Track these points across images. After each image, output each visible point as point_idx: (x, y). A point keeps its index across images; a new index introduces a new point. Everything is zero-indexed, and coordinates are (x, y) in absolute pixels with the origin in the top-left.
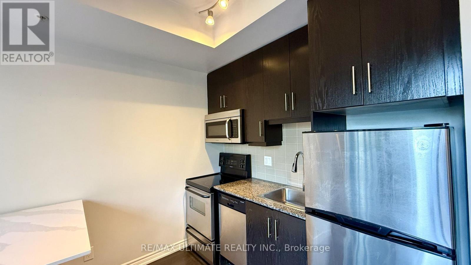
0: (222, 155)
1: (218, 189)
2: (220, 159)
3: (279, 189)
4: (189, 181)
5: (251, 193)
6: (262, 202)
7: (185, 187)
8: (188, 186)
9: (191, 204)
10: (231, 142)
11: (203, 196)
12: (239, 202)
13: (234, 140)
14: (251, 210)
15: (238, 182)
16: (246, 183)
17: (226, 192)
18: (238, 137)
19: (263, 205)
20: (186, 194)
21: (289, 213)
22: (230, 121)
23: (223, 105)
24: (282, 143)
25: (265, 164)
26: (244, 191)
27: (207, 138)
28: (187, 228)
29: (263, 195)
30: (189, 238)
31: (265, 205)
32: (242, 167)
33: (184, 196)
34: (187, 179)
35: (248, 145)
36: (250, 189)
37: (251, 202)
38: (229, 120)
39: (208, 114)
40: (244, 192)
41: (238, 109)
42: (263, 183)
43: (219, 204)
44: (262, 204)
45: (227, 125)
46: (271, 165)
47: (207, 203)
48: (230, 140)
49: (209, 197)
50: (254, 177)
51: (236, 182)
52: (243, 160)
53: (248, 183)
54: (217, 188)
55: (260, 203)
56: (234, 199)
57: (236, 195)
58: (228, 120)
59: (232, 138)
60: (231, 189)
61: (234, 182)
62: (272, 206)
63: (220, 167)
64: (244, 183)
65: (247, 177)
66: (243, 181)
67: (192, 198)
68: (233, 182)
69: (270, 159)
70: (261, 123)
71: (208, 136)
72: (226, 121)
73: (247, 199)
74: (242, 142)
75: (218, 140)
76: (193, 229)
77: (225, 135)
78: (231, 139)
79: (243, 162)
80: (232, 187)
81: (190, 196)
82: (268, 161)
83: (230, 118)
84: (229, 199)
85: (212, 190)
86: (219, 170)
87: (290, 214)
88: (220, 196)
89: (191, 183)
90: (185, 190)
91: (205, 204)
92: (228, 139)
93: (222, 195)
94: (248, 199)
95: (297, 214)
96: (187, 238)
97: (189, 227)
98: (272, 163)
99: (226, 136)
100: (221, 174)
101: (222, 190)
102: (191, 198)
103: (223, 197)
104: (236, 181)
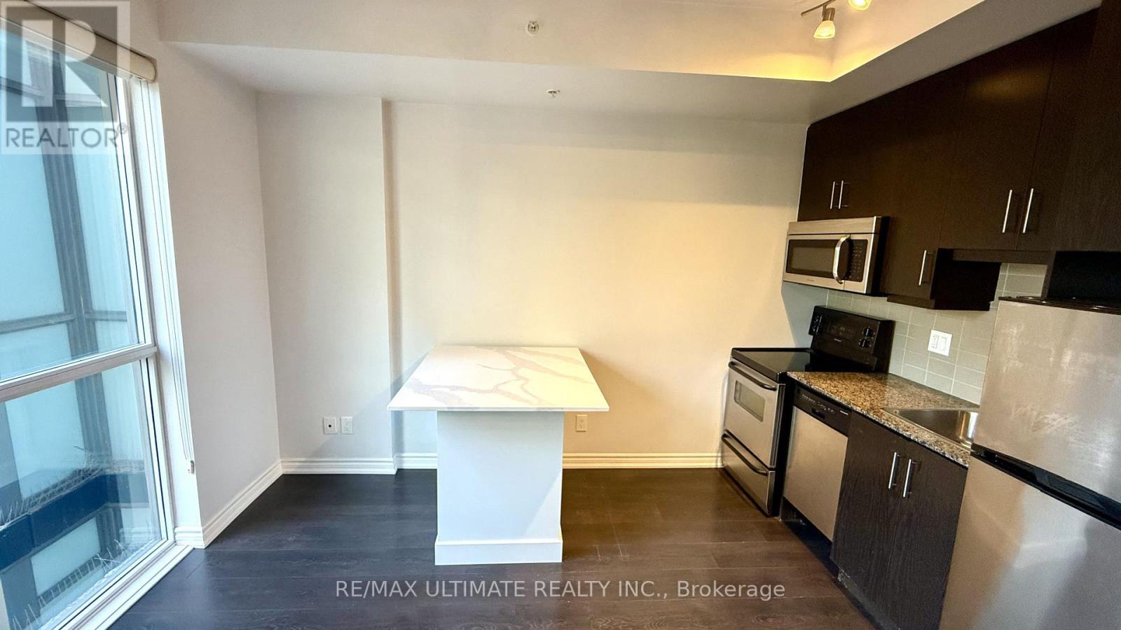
0: (819, 311)
1: (796, 379)
2: (814, 319)
3: (953, 409)
4: (737, 352)
5: (868, 401)
6: (887, 420)
7: (729, 362)
8: (734, 360)
9: (737, 395)
10: (842, 289)
11: (762, 386)
12: (837, 412)
13: (849, 285)
14: (861, 431)
15: (846, 374)
16: (866, 380)
17: (812, 387)
18: (861, 280)
19: (888, 426)
20: (730, 375)
21: (944, 453)
22: (849, 240)
23: (836, 202)
24: (991, 307)
25: (930, 349)
26: (855, 393)
27: (787, 272)
28: (724, 436)
29: (898, 411)
30: (726, 454)
31: (892, 427)
32: (866, 346)
33: (725, 378)
34: (733, 349)
35: (886, 298)
36: (871, 393)
37: (863, 415)
38: (847, 239)
39: (798, 221)
40: (855, 395)
41: (873, 216)
42: (914, 389)
43: (795, 408)
44: (886, 425)
45: (838, 249)
46: (946, 353)
47: (770, 399)
48: (841, 283)
49: (774, 389)
50: (894, 373)
51: (842, 373)
52: (870, 331)
53: (871, 381)
54: (793, 375)
55: (883, 421)
56: (827, 403)
57: (833, 397)
58: (843, 239)
59: (847, 280)
60: (824, 385)
61: (838, 374)
62: (908, 433)
63: (812, 337)
64: (861, 380)
65: (874, 369)
66: (860, 375)
67: (741, 384)
68: (834, 373)
69: (946, 338)
70: (927, 254)
71: (789, 269)
72: (838, 241)
73: (855, 409)
74: (870, 292)
75: (813, 281)
76: (735, 440)
77: (830, 271)
78: (843, 281)
79: (870, 335)
80: (829, 382)
81: (737, 382)
82: (940, 342)
83: (848, 236)
84: (817, 401)
85: (783, 378)
86: (807, 342)
87: (946, 456)
88: (799, 392)
89: (741, 357)
90: (728, 367)
91: (764, 401)
92: (837, 280)
93: (803, 390)
94: (858, 409)
95: (962, 458)
96: (722, 452)
97: (727, 436)
98: (950, 350)
99: (832, 273)
100: (812, 351)
101: (805, 382)
102: (738, 386)
103: (805, 396)
104: (844, 371)
